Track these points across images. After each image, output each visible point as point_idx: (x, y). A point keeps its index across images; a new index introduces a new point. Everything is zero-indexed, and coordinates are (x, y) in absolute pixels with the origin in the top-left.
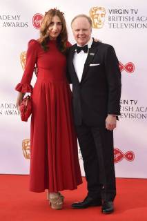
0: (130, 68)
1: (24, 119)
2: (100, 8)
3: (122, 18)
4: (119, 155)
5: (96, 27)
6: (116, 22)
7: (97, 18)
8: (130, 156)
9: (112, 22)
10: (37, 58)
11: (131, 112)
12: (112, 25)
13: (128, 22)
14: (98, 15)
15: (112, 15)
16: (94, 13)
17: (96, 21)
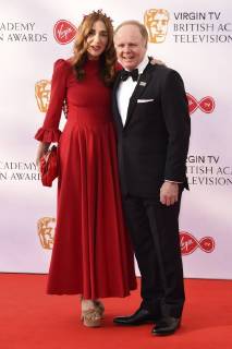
0: (208, 105)
1: (47, 183)
2: (161, 12)
3: (195, 27)
4: (190, 242)
5: (154, 41)
6: (186, 33)
7: (156, 26)
8: (208, 245)
9: (179, 33)
10: (66, 88)
11: (209, 175)
12: (179, 38)
13: (205, 33)
14: (157, 21)
15: (179, 21)
16: (151, 19)
17: (154, 31)
